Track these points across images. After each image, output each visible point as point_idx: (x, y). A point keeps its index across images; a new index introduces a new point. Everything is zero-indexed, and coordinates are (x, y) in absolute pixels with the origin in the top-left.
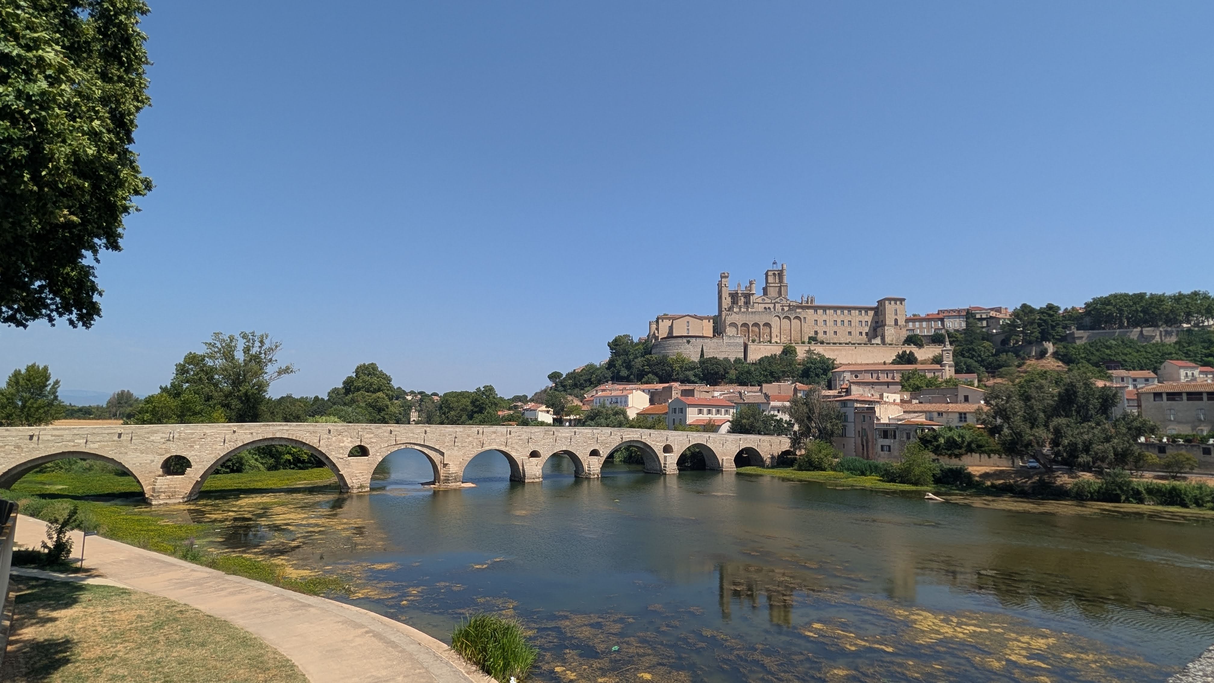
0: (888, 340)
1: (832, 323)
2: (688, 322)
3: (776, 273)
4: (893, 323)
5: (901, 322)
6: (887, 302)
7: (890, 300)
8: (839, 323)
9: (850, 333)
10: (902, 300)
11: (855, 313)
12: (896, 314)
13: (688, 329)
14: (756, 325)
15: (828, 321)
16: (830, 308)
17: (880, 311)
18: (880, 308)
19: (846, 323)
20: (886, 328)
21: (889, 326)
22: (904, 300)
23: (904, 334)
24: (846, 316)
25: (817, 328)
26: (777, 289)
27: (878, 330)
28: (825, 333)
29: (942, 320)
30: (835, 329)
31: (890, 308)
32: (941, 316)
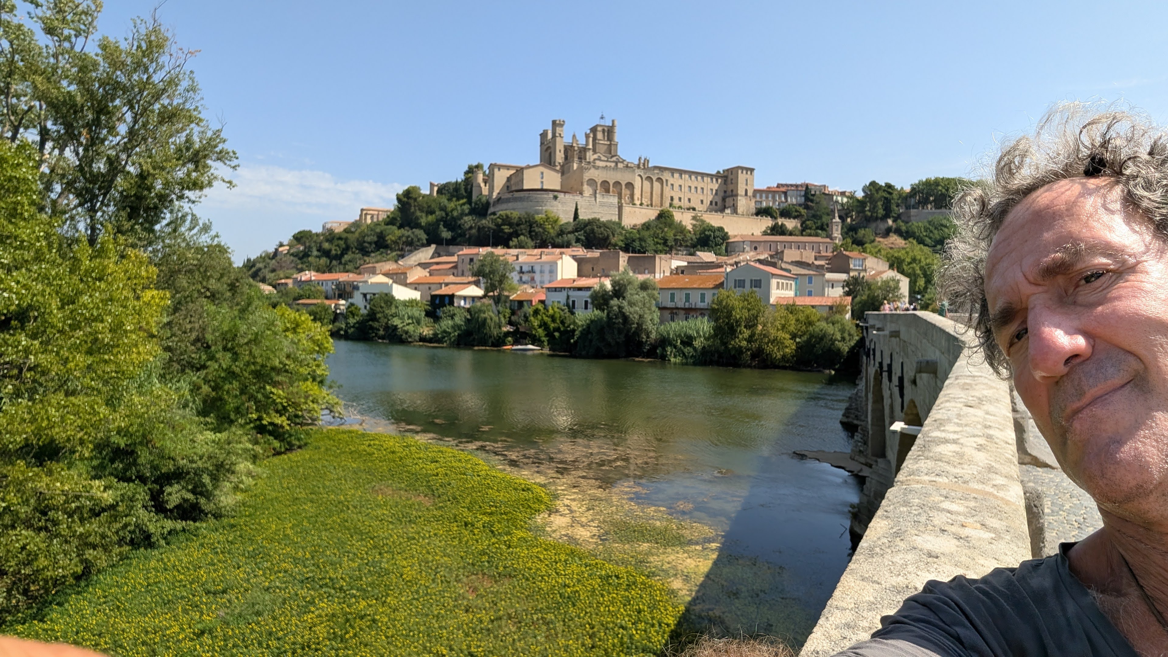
0: (740, 211)
1: (687, 189)
2: (542, 173)
3: (606, 129)
4: (744, 193)
5: (750, 193)
6: (740, 171)
7: (742, 168)
8: (693, 190)
9: (702, 201)
11: (707, 180)
12: (747, 184)
13: (542, 183)
14: (617, 184)
15: (683, 186)
16: (686, 172)
17: (729, 179)
19: (699, 190)
20: (739, 198)
21: (741, 196)
22: (753, 170)
23: (752, 206)
24: (699, 183)
25: (673, 194)
26: (606, 147)
27: (727, 200)
30: (690, 195)
31: (742, 177)
32: (783, 189)
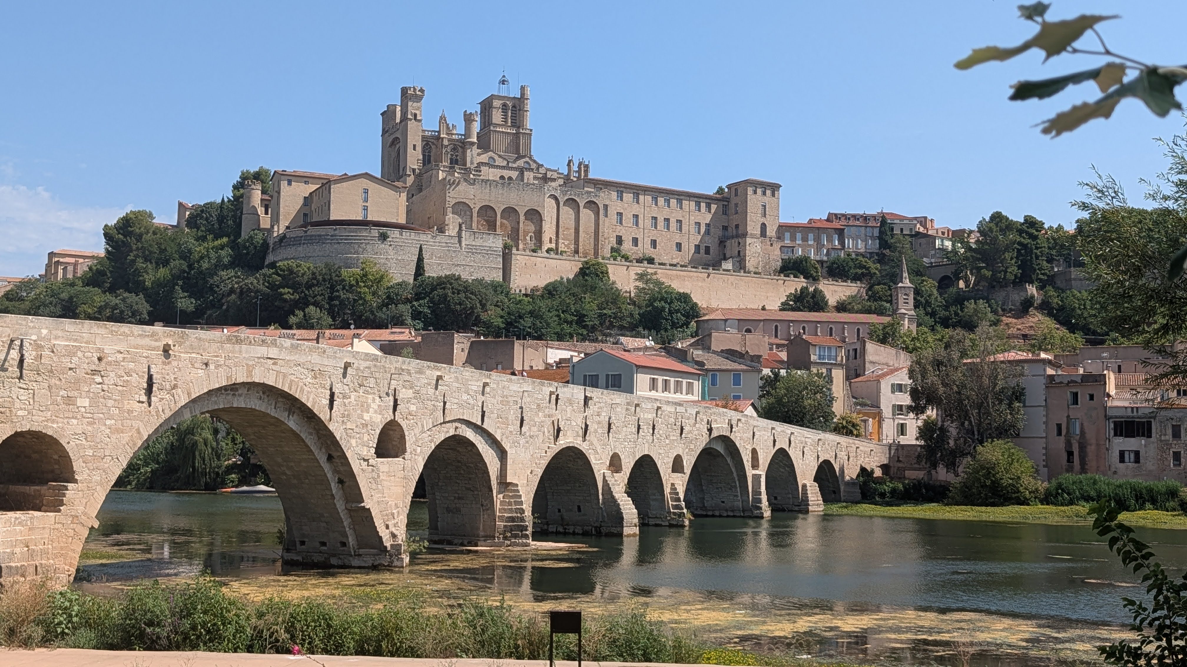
0: (750, 264)
2: (366, 191)
3: (510, 104)
4: (758, 232)
5: (771, 231)
6: (750, 190)
7: (756, 184)
8: (661, 224)
9: (679, 246)
10: (774, 188)
11: (689, 205)
13: (366, 209)
14: (510, 212)
15: (641, 217)
16: (646, 190)
17: (732, 205)
18: (734, 200)
19: (673, 225)
20: (749, 240)
21: (753, 236)
22: (778, 186)
23: (776, 256)
24: (673, 211)
25: (621, 231)
26: (510, 138)
27: (728, 243)
28: (635, 241)
29: (840, 232)
30: (654, 234)
31: (754, 201)
32: (836, 225)
